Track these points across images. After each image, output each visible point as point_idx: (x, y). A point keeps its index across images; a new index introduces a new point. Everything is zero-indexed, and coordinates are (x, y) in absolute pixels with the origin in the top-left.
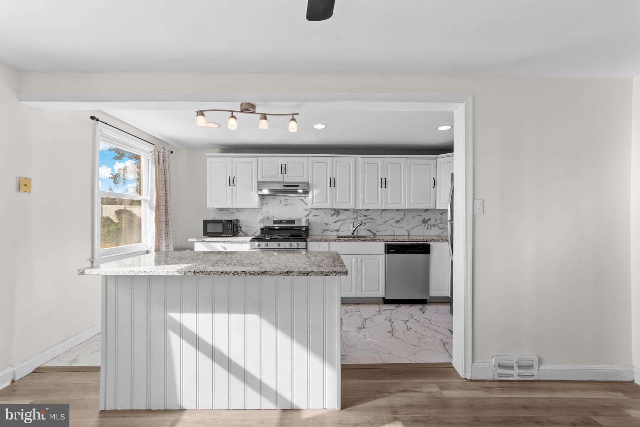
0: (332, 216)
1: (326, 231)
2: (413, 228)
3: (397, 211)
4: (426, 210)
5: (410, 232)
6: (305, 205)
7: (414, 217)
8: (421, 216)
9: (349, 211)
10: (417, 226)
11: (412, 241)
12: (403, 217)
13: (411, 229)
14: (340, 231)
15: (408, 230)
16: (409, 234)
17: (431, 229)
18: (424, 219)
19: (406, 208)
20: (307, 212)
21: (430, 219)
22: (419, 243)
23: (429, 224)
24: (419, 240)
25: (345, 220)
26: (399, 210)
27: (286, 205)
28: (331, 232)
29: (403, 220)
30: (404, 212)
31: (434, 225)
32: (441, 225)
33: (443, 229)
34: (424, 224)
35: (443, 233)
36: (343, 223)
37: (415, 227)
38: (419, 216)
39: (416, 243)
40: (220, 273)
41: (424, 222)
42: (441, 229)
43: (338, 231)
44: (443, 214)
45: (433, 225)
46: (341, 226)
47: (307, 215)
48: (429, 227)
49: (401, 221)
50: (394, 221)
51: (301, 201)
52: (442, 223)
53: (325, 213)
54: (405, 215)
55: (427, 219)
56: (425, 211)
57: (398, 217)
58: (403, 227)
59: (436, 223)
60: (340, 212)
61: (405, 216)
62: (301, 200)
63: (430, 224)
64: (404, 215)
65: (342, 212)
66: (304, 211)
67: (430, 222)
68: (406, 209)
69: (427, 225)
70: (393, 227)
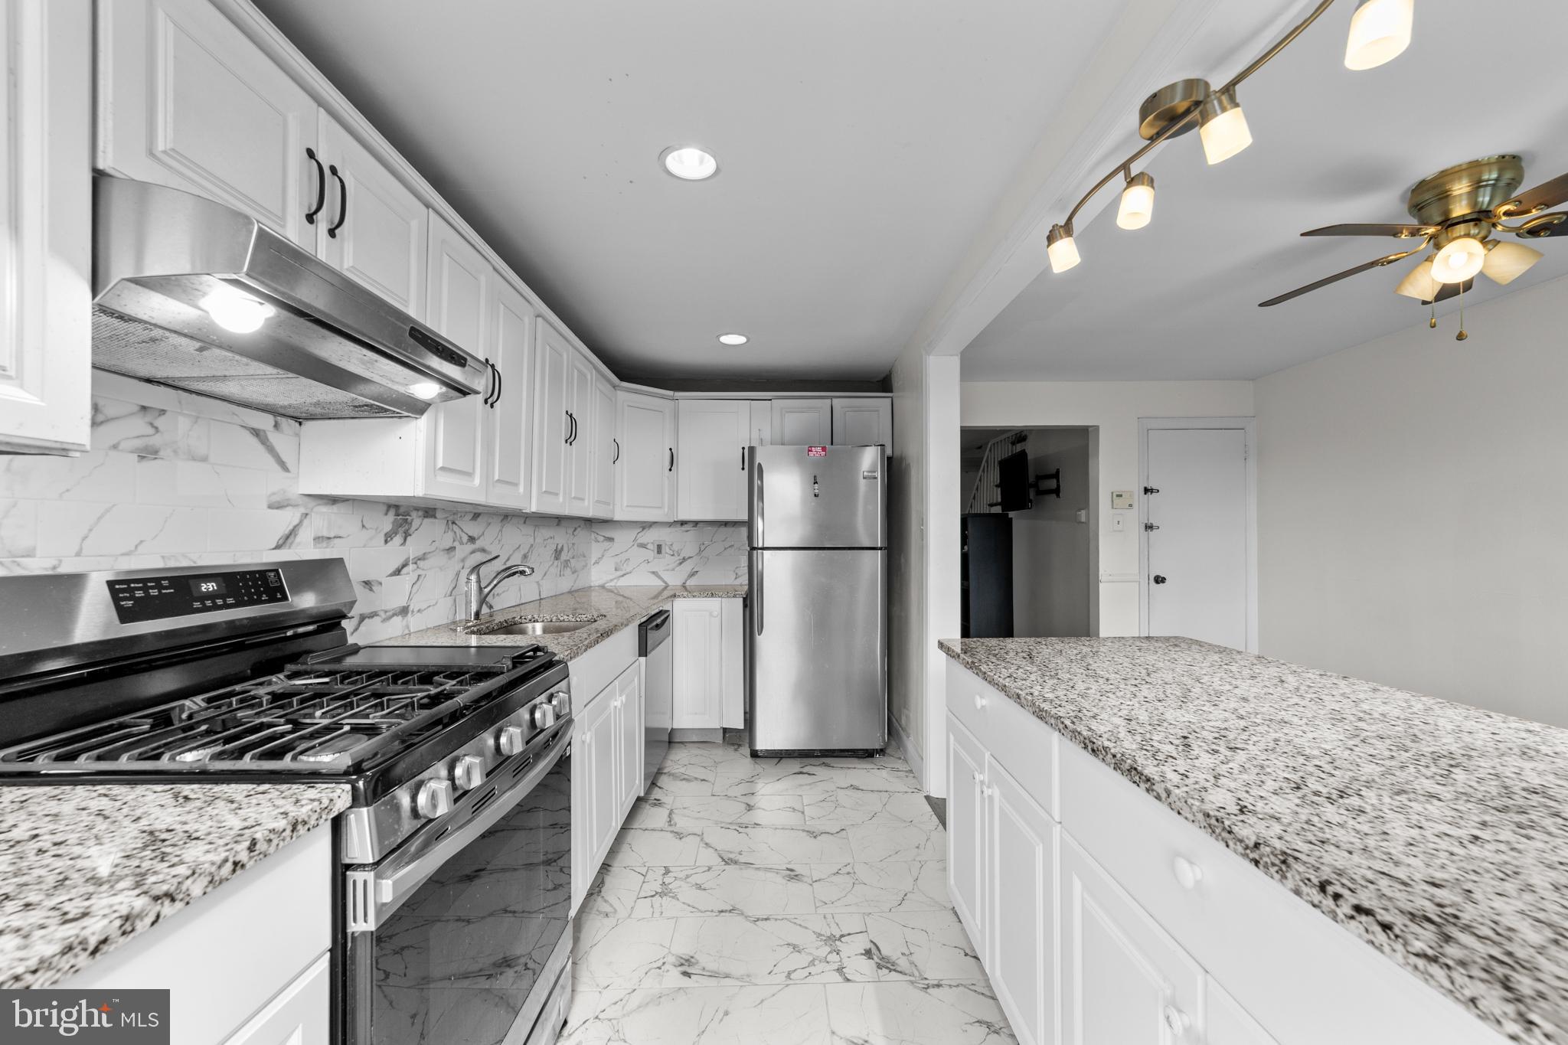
0: (386, 542)
1: (367, 620)
6: (277, 468)
9: (435, 517)
14: (413, 611)
20: (287, 518)
25: (423, 558)
27: (147, 453)
28: (384, 621)
36: (419, 572)
43: (404, 611)
46: (416, 587)
47: (288, 537)
51: (254, 441)
53: (363, 526)
60: (412, 520)
62: (256, 433)
65: (416, 519)
66: (270, 507)
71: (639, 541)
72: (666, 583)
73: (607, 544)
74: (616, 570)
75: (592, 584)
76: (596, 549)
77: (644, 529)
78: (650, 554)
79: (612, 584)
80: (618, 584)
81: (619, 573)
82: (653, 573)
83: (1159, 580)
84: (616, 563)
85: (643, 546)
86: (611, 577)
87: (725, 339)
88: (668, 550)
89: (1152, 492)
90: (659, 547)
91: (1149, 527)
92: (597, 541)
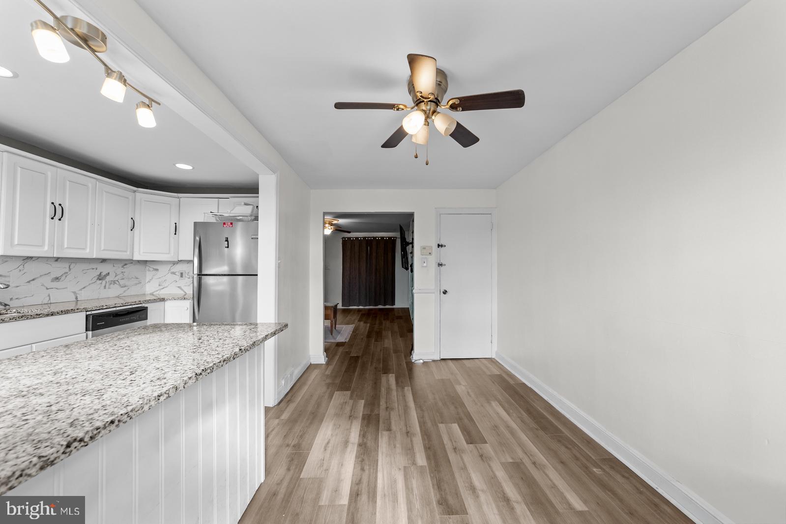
2: (84, 288)
3: (56, 261)
4: (104, 261)
5: (78, 295)
7: (84, 271)
8: (96, 269)
10: (90, 284)
11: (127, 304)
12: (67, 270)
13: (81, 290)
15: (74, 293)
16: (76, 298)
17: (109, 288)
18: (100, 274)
19: (94, 257)
21: (109, 273)
22: (134, 306)
23: (107, 281)
24: (135, 302)
26: (59, 259)
29: (66, 276)
30: (69, 263)
31: (114, 282)
32: (122, 282)
33: (125, 286)
34: (101, 281)
35: (124, 292)
37: (87, 286)
38: (93, 269)
39: (131, 307)
40: (222, 363)
41: (101, 277)
42: (122, 287)
44: (125, 267)
45: (112, 283)
48: (107, 287)
49: (64, 277)
50: (49, 278)
52: (123, 279)
54: (71, 267)
55: (103, 274)
56: (101, 262)
57: (58, 270)
58: (66, 288)
59: (116, 279)
61: (70, 269)
63: (109, 282)
64: (69, 267)
67: (108, 278)
68: (93, 259)
69: (104, 282)
70: (47, 289)
71: (172, 271)
72: (185, 293)
73: (154, 272)
74: (159, 285)
75: (147, 293)
76: (149, 275)
77: (174, 264)
78: (177, 277)
79: (157, 293)
80: (160, 293)
81: (161, 287)
82: (179, 287)
83: (445, 292)
84: (160, 282)
85: (174, 273)
86: (157, 289)
87: (179, 166)
88: (186, 276)
89: (442, 246)
90: (182, 274)
91: (440, 265)
92: (149, 271)
